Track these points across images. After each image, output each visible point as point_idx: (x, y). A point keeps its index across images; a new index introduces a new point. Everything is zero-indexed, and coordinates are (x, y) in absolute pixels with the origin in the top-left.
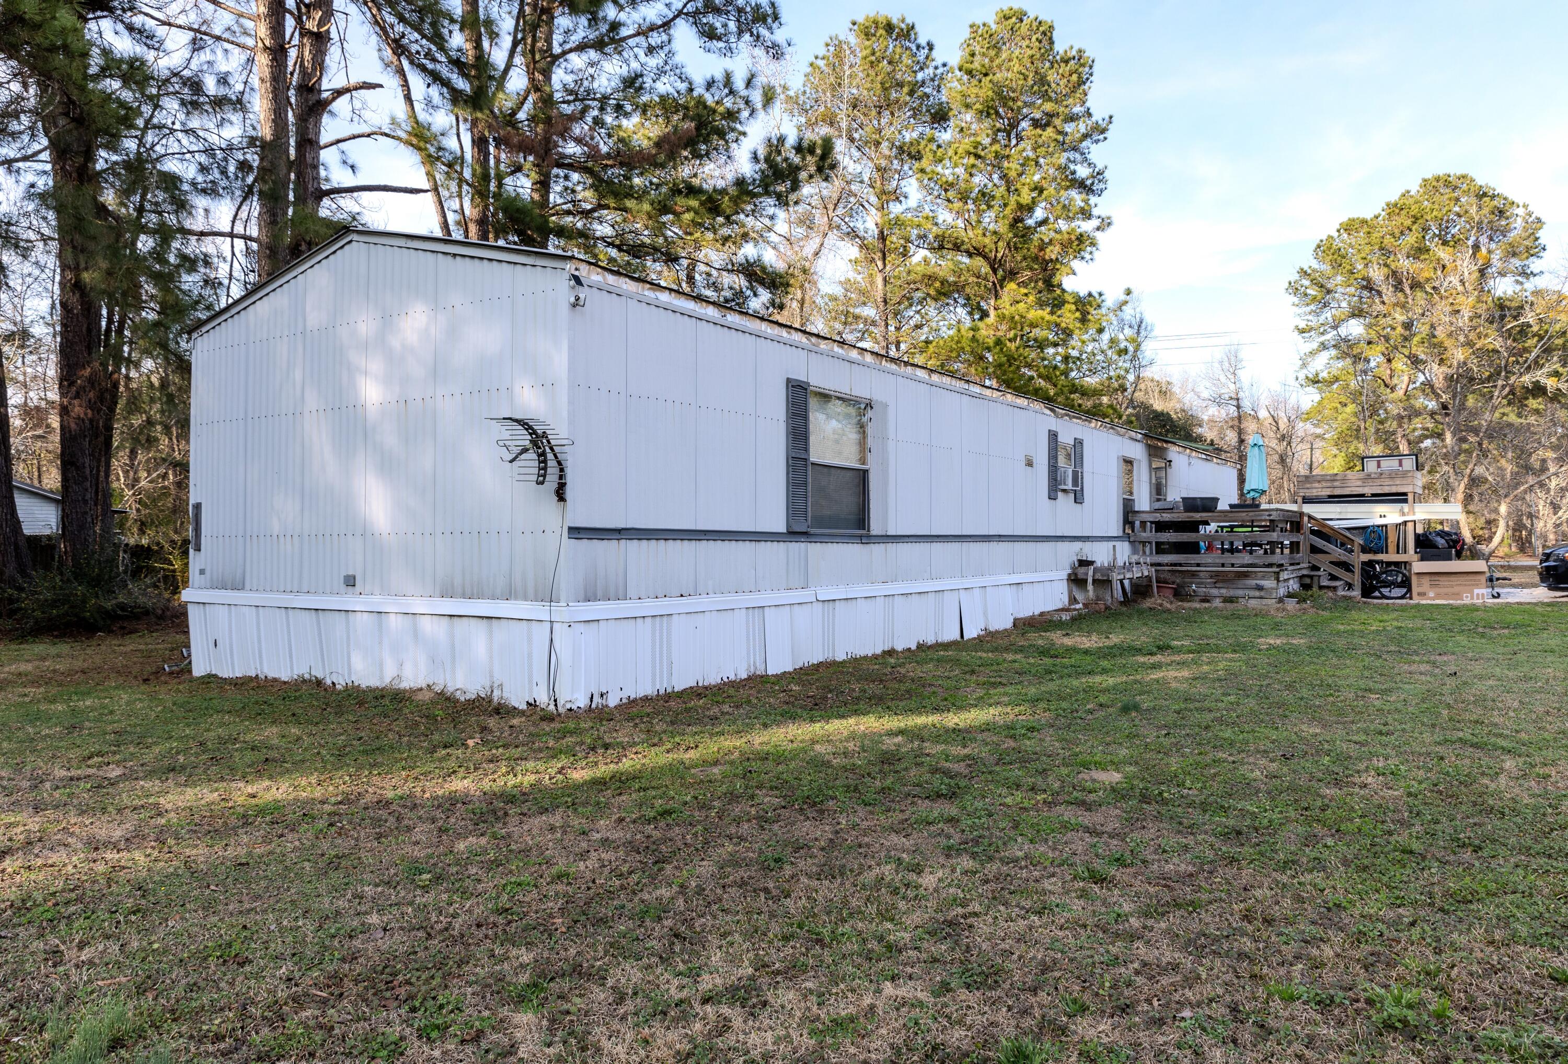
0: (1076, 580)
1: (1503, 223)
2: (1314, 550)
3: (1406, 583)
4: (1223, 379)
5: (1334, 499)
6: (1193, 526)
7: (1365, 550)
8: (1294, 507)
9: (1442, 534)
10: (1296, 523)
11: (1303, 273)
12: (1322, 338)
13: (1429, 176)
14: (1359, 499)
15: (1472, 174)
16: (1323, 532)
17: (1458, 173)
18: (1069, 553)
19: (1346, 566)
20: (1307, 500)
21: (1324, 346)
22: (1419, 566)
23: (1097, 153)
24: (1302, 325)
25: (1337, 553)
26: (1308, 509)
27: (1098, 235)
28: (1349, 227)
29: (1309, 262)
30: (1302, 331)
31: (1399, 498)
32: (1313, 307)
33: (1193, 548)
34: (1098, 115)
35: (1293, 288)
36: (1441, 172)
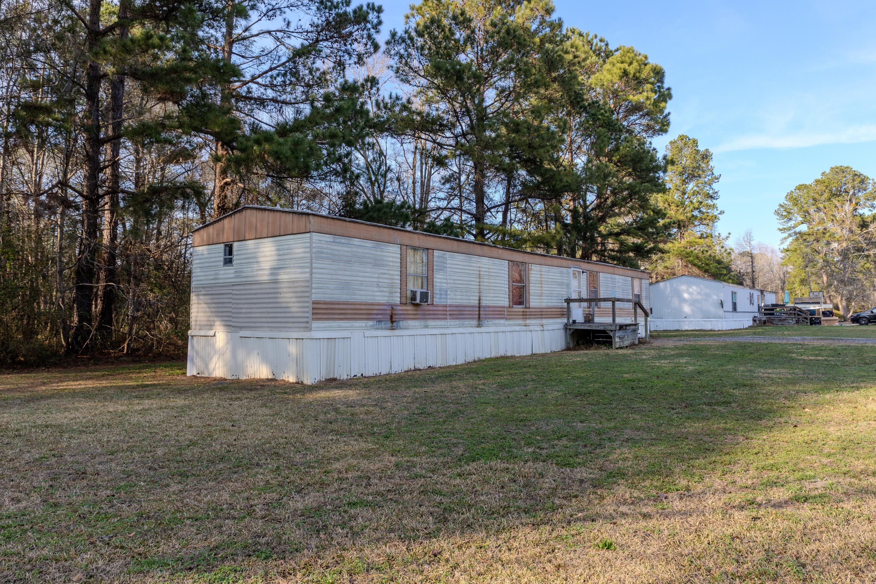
0: (754, 321)
1: (865, 186)
2: (798, 315)
3: (820, 323)
4: (744, 244)
5: (802, 303)
6: (773, 310)
7: (810, 315)
8: (793, 305)
9: (828, 311)
10: (795, 309)
11: (781, 206)
12: (790, 232)
13: (833, 166)
14: (809, 303)
15: (851, 166)
16: (801, 311)
17: (845, 166)
18: (753, 315)
19: (806, 318)
20: (796, 303)
21: (790, 235)
22: (823, 318)
23: (715, 186)
24: (781, 227)
25: (804, 315)
26: (796, 305)
27: (719, 215)
28: (800, 188)
29: (783, 201)
30: (781, 230)
31: (818, 303)
32: (785, 220)
33: (773, 314)
34: (716, 174)
35: (777, 213)
36: (838, 165)
